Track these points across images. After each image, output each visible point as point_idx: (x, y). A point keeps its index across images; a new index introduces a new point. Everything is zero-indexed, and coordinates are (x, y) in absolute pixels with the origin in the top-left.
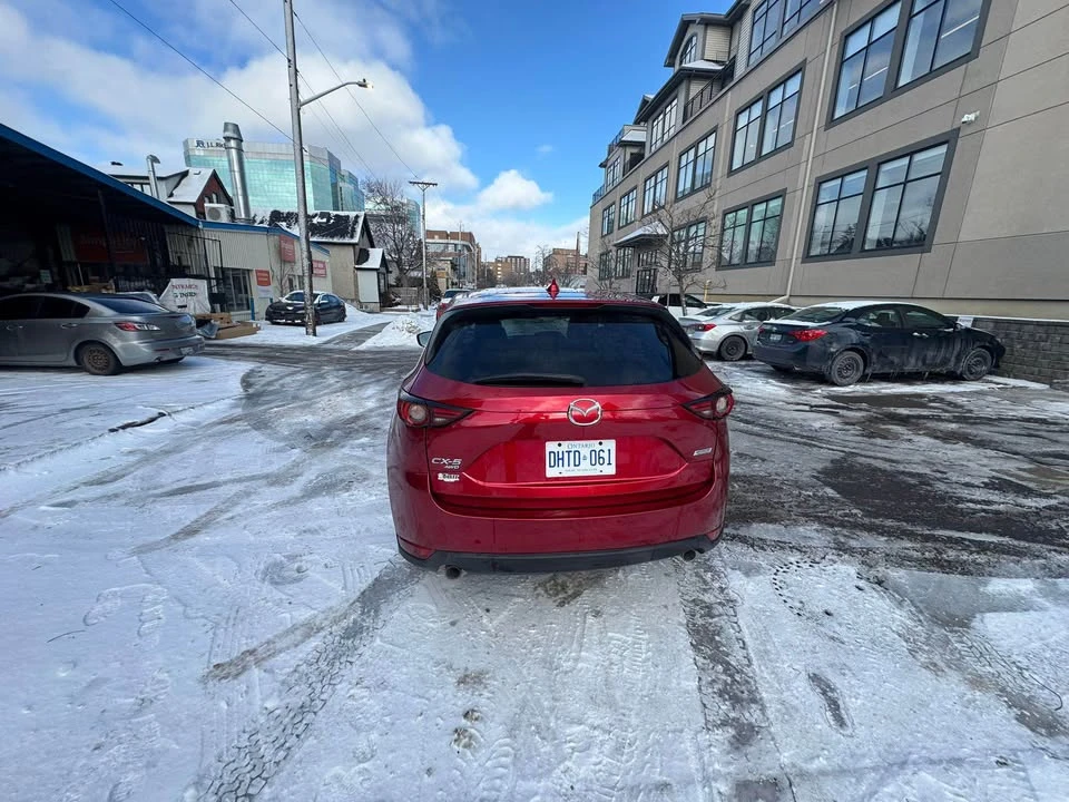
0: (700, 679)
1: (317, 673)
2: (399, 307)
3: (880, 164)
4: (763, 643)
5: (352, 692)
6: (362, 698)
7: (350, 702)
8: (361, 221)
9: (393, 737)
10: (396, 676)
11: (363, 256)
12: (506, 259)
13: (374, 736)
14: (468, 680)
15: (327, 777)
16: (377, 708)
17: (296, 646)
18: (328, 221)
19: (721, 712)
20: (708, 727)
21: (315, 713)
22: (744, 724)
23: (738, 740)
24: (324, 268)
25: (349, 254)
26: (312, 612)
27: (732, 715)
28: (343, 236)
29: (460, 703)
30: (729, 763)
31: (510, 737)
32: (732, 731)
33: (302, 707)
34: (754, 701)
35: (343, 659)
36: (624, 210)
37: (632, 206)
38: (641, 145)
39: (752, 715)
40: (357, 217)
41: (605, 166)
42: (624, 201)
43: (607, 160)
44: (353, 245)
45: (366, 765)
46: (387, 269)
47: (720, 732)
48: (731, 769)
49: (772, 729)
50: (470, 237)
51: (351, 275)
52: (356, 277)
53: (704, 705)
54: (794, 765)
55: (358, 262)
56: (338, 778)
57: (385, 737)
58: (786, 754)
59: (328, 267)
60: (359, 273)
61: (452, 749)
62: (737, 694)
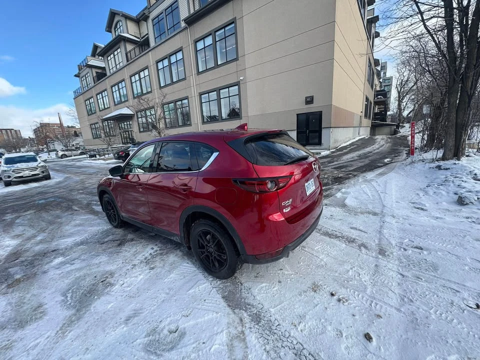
1: (275, 342)
3: (220, 90)
5: (299, 329)
6: (305, 326)
7: (305, 332)
9: (334, 321)
10: (299, 310)
13: (329, 328)
14: (315, 289)
15: (345, 352)
16: (314, 323)
17: (247, 347)
19: (355, 246)
21: (304, 349)
22: (361, 244)
23: (365, 248)
26: (224, 332)
29: (325, 295)
31: (347, 289)
33: (296, 355)
35: (274, 328)
36: (101, 101)
37: (106, 100)
38: (104, 69)
39: (359, 242)
41: (79, 77)
42: (100, 96)
43: (79, 73)
45: (344, 336)
47: (362, 249)
53: (352, 247)
56: (347, 348)
57: (332, 323)
61: (346, 305)
62: (351, 241)
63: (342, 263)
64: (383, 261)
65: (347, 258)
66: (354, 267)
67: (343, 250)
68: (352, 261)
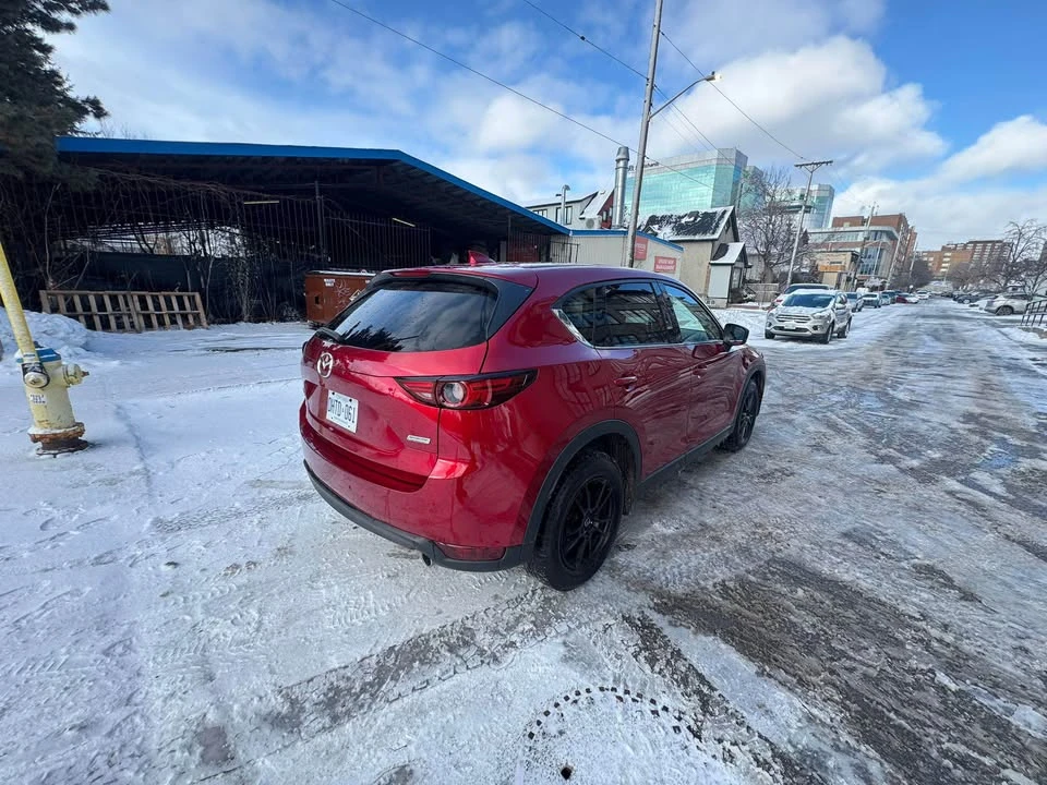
0: (346, 667)
2: (750, 304)
4: (433, 707)
6: (252, 524)
7: (247, 523)
8: (727, 216)
11: (722, 250)
12: (965, 246)
14: (283, 550)
16: (246, 532)
18: (695, 219)
19: (308, 695)
20: (284, 692)
22: (299, 718)
23: (276, 718)
24: (675, 264)
25: (707, 249)
27: (307, 705)
28: (705, 233)
29: (260, 557)
30: (244, 717)
31: (238, 587)
32: (285, 709)
34: (335, 719)
39: (312, 721)
40: (725, 212)
44: (713, 241)
46: (746, 263)
47: (280, 700)
48: (238, 719)
49: (299, 743)
50: (901, 219)
51: (704, 270)
52: (709, 272)
53: (312, 680)
54: (257, 773)
55: (713, 259)
58: (267, 762)
59: (678, 263)
60: (713, 269)
62: (338, 702)
63: (289, 619)
64: (199, 706)
65: (291, 637)
66: (258, 630)
67: (321, 649)
68: (274, 641)
